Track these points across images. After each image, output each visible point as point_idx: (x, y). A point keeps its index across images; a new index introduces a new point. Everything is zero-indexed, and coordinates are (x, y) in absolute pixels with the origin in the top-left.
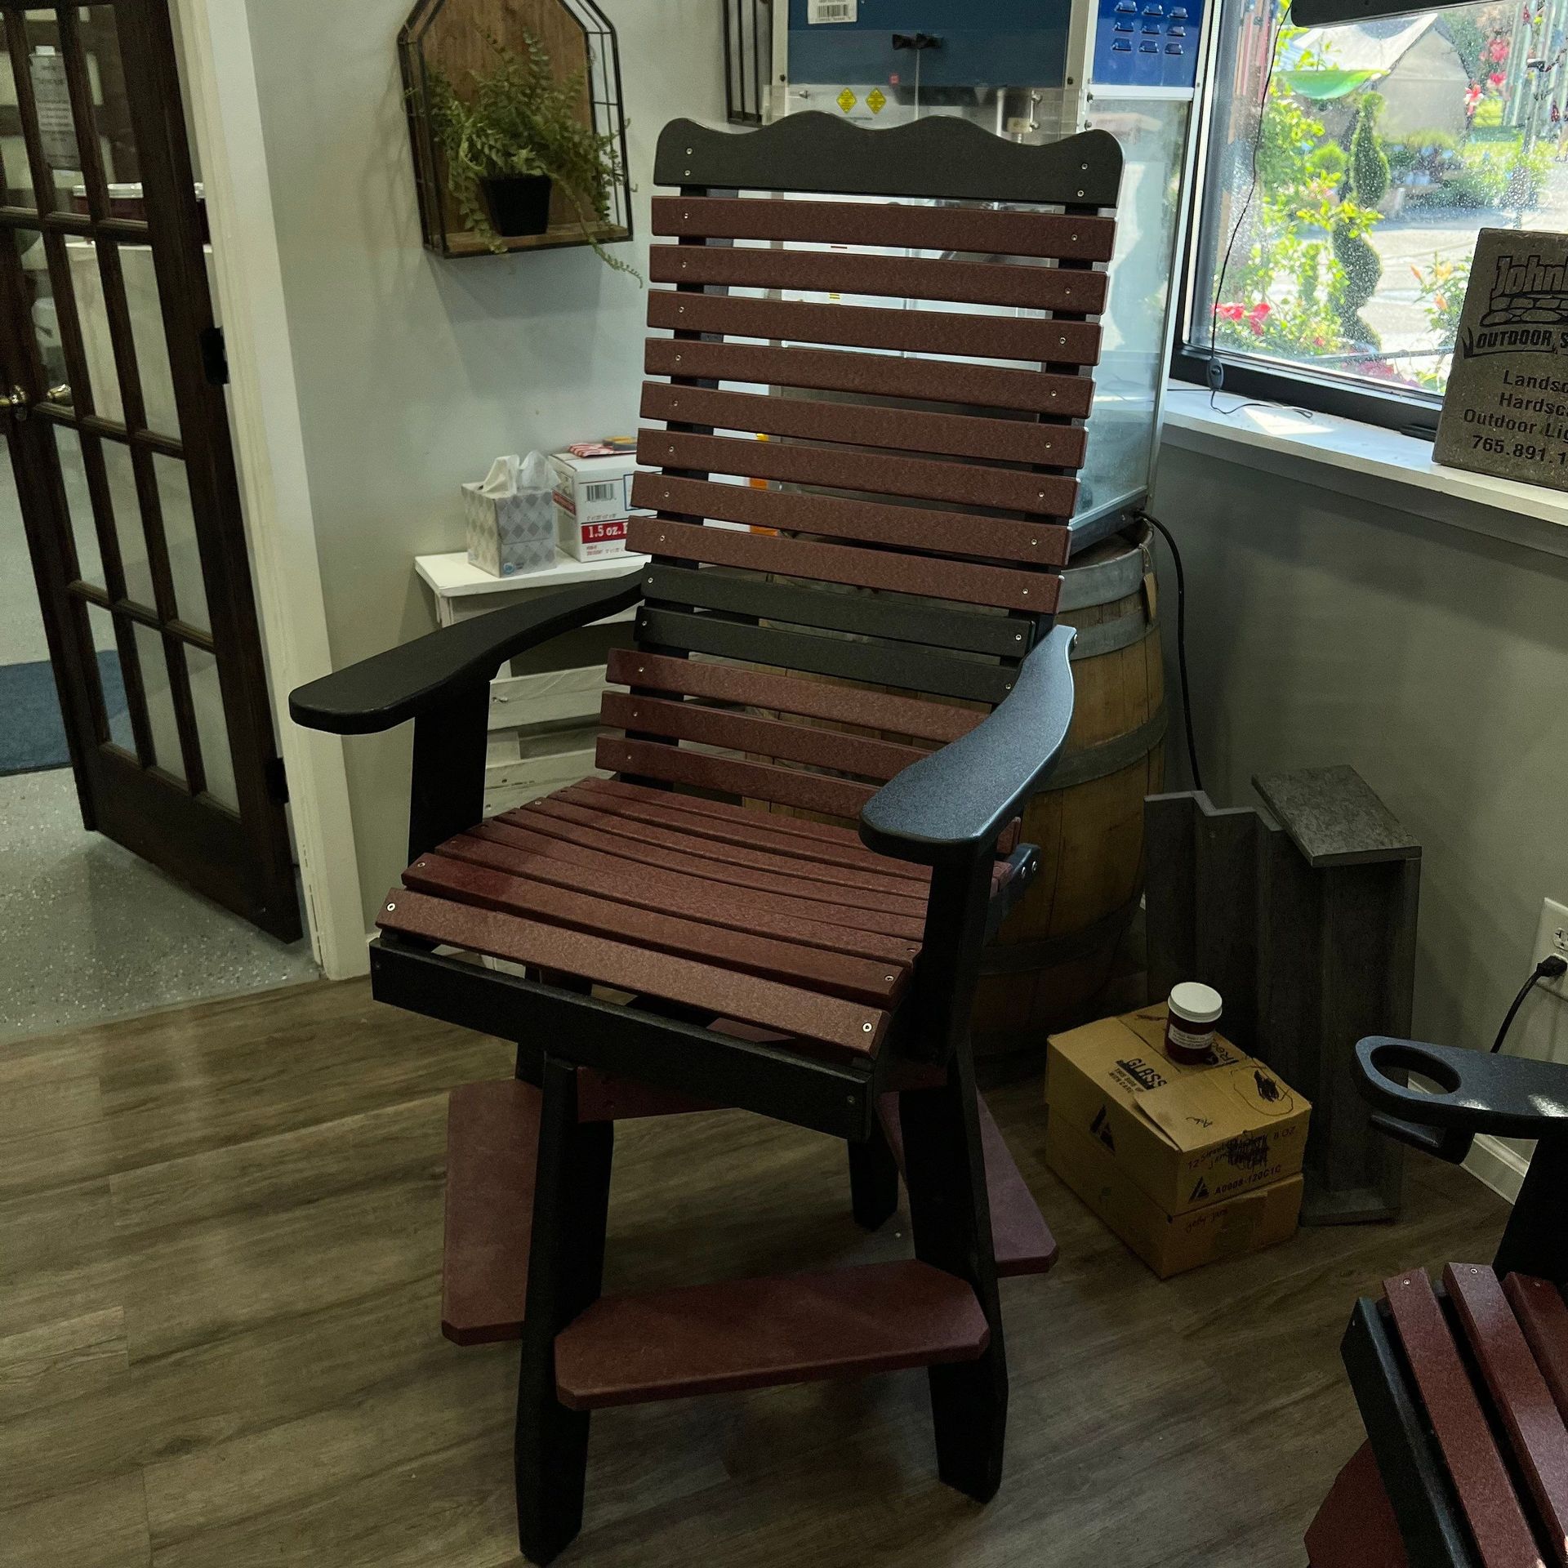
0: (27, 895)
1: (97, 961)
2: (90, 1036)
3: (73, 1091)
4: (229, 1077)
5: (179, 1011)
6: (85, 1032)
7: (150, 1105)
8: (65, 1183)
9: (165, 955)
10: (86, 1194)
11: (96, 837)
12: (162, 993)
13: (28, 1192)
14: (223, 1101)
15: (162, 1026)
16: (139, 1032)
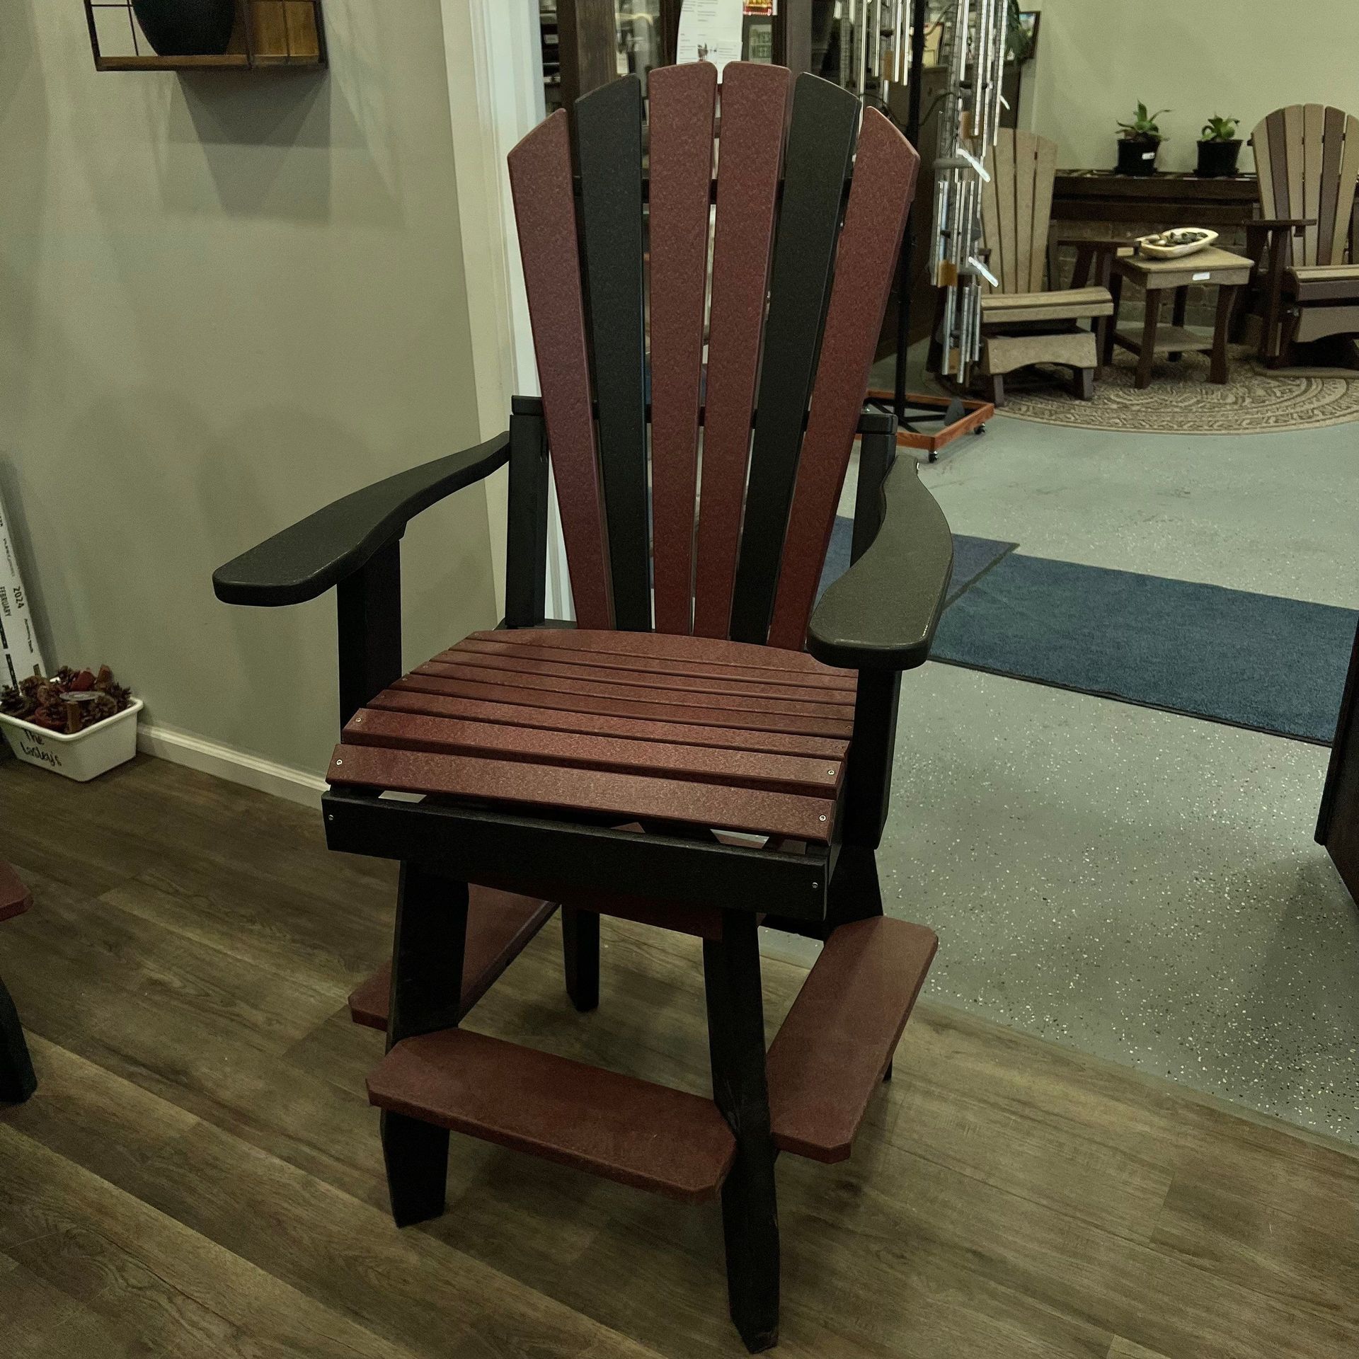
0: (1219, 890)
1: (1247, 1015)
2: (1192, 1116)
3: (1137, 1181)
4: (1315, 1286)
5: (1302, 1142)
6: (1187, 1106)
7: (1206, 1262)
8: (1066, 1307)
9: (1324, 1050)
10: (1077, 1340)
11: (1322, 851)
12: (1296, 1103)
13: (1027, 1290)
14: (1291, 1319)
15: (1273, 1152)
16: (1245, 1144)
